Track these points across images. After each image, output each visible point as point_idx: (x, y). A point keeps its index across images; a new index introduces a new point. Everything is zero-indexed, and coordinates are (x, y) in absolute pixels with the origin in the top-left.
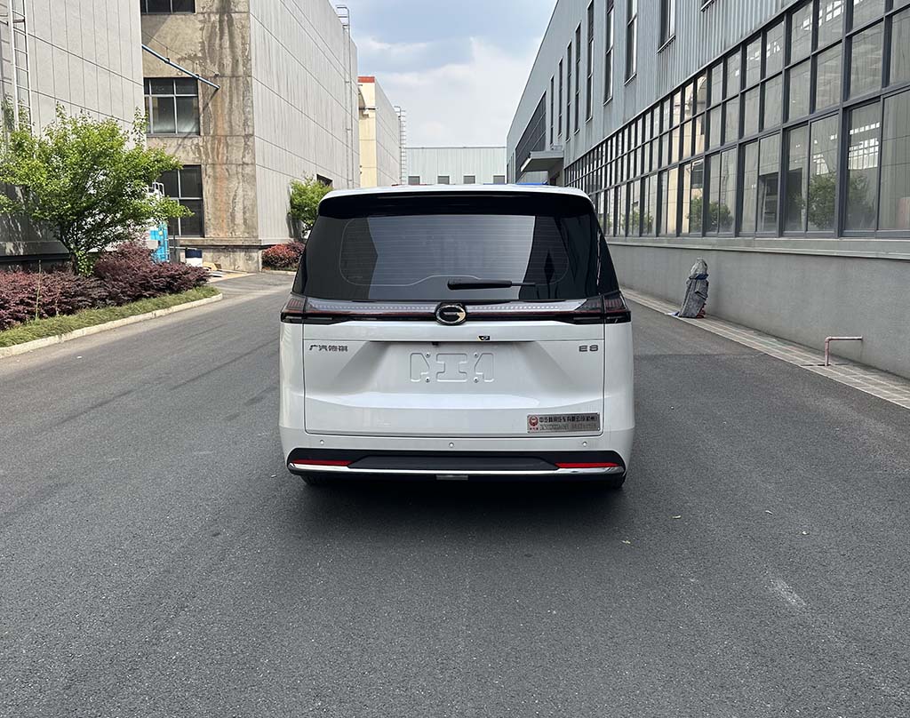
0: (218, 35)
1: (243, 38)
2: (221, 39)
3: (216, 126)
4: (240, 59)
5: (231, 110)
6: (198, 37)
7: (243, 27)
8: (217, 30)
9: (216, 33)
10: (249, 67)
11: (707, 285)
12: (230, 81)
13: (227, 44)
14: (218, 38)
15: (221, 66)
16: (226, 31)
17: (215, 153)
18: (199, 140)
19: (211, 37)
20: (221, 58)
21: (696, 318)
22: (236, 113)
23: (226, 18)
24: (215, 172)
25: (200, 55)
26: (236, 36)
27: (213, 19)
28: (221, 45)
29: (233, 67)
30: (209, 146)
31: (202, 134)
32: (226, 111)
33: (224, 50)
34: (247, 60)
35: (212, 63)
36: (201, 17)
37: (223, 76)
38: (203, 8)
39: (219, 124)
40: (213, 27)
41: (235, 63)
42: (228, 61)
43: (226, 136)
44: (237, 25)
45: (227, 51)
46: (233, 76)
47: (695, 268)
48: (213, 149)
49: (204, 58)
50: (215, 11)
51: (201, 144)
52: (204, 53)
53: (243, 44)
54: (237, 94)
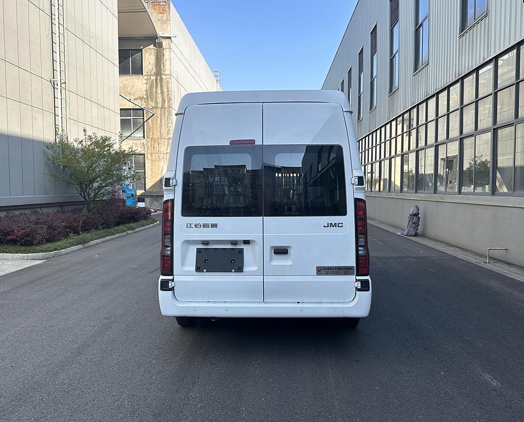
0: (155, 87)
1: (168, 88)
2: (156, 88)
3: (153, 133)
4: (166, 99)
5: (161, 125)
6: (144, 87)
7: (168, 82)
8: (154, 84)
9: (154, 86)
10: (171, 103)
11: (419, 219)
12: (161, 111)
13: (159, 91)
14: (155, 88)
15: (156, 103)
16: (159, 84)
17: (152, 148)
18: (144, 141)
19: (151, 88)
20: (156, 99)
21: (413, 236)
22: (163, 127)
23: (159, 78)
24: (152, 157)
25: (145, 97)
26: (164, 87)
27: (152, 78)
28: (156, 92)
29: (162, 103)
30: (149, 144)
31: (146, 137)
32: (158, 126)
33: (158, 95)
34: (170, 100)
35: (151, 101)
36: (146, 77)
37: (157, 108)
38: (147, 73)
39: (155, 133)
40: (152, 82)
41: (164, 101)
42: (160, 100)
43: (158, 139)
44: (165, 81)
45: (159, 95)
46: (162, 108)
47: (412, 210)
48: (151, 145)
49: (147, 98)
50: (153, 74)
51: (145, 143)
52: (147, 96)
53: (168, 91)
54: (165, 117)
